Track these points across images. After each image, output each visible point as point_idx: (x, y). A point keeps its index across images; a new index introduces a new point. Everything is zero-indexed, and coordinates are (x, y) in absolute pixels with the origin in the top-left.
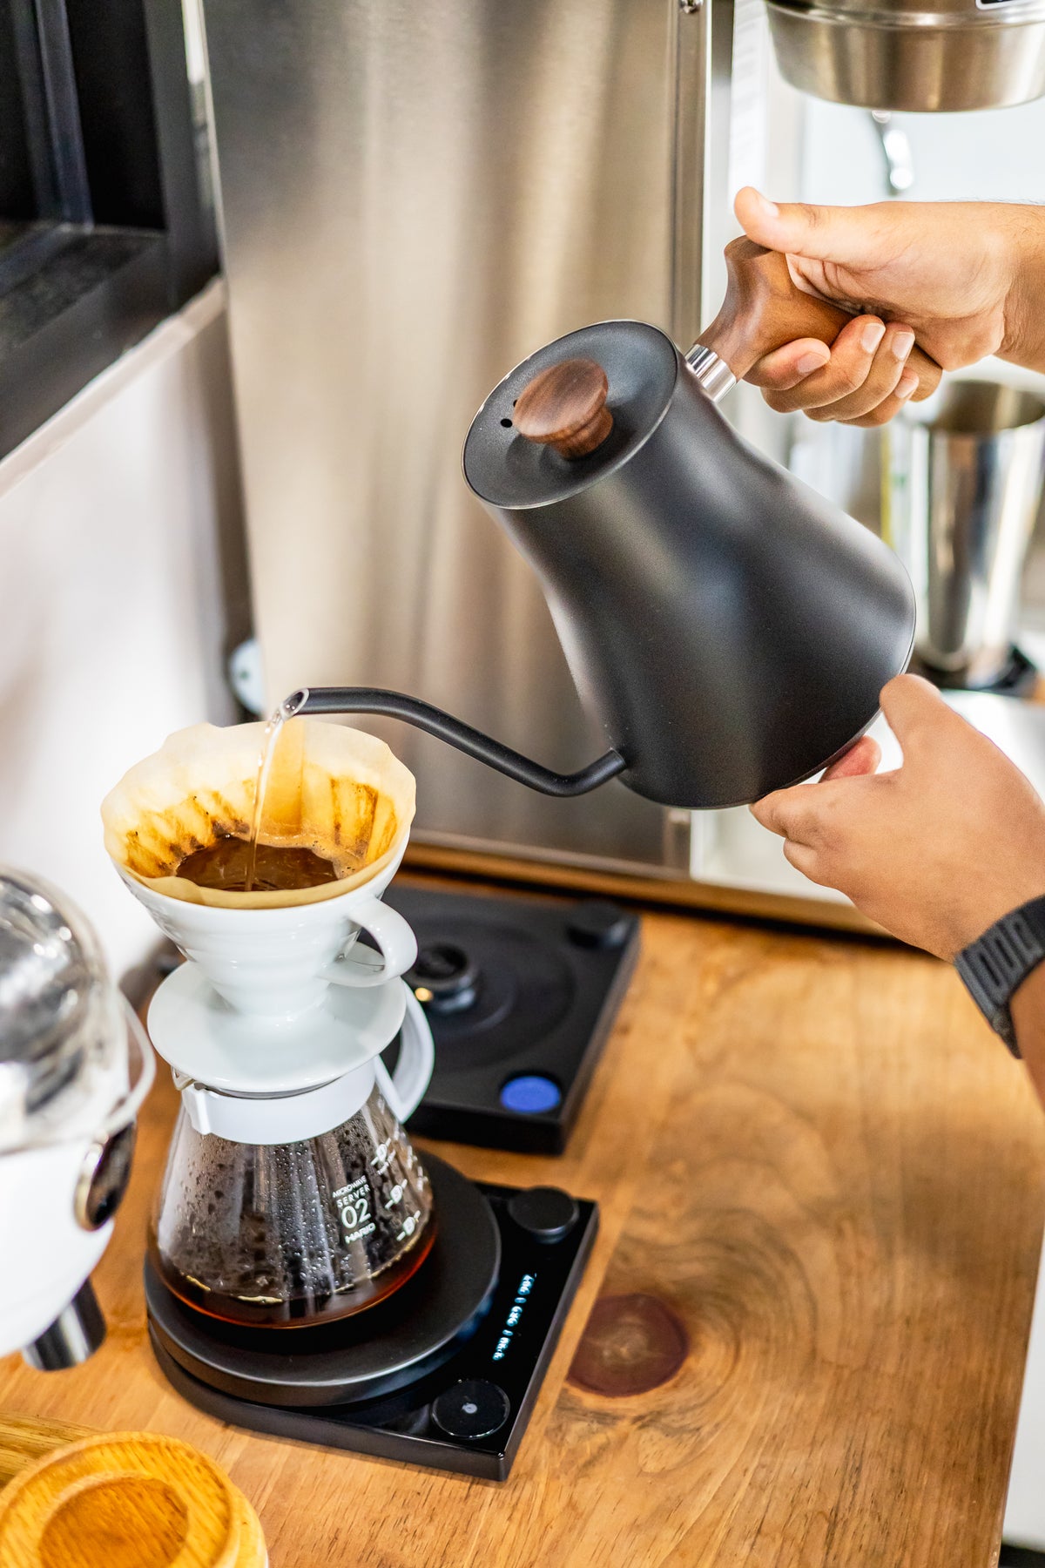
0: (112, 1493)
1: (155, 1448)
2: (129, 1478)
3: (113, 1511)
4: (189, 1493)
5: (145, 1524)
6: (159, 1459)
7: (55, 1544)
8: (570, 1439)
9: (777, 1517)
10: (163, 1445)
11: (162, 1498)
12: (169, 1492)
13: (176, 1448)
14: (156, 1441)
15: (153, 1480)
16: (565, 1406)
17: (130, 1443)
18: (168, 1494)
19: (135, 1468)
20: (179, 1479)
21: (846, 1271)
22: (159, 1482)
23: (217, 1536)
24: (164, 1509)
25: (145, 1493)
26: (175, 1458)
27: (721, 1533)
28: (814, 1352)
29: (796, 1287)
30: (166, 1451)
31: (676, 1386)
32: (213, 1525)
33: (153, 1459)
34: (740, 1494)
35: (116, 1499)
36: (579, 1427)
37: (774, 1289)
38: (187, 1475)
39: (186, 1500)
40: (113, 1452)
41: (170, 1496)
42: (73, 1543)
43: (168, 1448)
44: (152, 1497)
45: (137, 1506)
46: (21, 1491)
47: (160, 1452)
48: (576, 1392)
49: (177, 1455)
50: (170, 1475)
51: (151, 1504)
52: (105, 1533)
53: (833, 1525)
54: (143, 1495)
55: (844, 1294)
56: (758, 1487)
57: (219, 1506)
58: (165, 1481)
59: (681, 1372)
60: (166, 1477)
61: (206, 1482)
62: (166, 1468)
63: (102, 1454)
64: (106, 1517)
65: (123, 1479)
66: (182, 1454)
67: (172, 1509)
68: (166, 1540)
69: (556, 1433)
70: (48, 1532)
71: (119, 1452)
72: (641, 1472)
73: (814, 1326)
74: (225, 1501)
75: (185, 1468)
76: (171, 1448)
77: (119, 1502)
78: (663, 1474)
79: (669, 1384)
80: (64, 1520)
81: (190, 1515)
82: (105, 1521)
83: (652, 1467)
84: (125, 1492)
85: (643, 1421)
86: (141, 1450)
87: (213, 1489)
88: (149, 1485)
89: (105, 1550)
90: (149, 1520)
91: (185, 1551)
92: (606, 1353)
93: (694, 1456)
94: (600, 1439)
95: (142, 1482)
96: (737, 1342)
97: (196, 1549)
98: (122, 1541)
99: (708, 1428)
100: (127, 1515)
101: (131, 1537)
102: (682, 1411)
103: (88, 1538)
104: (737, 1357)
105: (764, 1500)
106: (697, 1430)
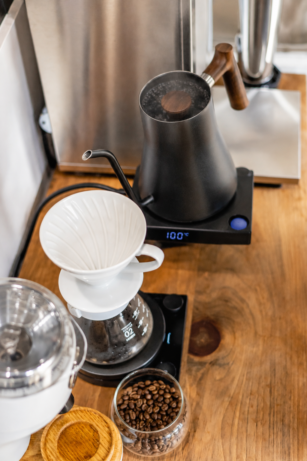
0: (75, 427)
1: (84, 412)
2: (79, 422)
3: (76, 433)
4: (97, 426)
5: (86, 437)
6: (86, 415)
7: (62, 447)
8: (193, 372)
9: (255, 389)
10: (86, 410)
11: (90, 428)
13: (91, 411)
14: (84, 409)
15: (86, 422)
16: (190, 362)
17: (77, 410)
18: (91, 426)
19: (80, 419)
20: (94, 422)
21: (260, 304)
22: (88, 423)
23: (109, 440)
24: (91, 431)
25: (84, 426)
26: (91, 415)
27: (241, 397)
28: (256, 333)
29: (247, 311)
30: (88, 412)
31: (220, 351)
35: (76, 429)
36: (194, 368)
37: (240, 312)
38: (96, 420)
39: (97, 428)
40: (72, 414)
41: (92, 427)
42: (66, 445)
43: (88, 411)
44: (87, 428)
45: (83, 431)
46: (48, 431)
47: (86, 413)
48: (192, 357)
49: (91, 413)
51: (86, 430)
52: (75, 441)
53: (271, 388)
55: (261, 312)
56: (248, 379)
57: (107, 429)
58: (90, 423)
59: (220, 345)
60: (90, 421)
62: (89, 419)
63: (69, 415)
65: (77, 422)
67: (93, 431)
68: (93, 441)
69: (189, 371)
70: (58, 443)
71: (74, 414)
72: (215, 380)
73: (255, 324)
74: (108, 427)
75: (94, 417)
78: (221, 380)
79: (217, 350)
80: (62, 438)
81: (99, 433)
82: (74, 437)
83: (218, 378)
84: (78, 426)
85: (213, 363)
86: (79, 412)
87: (104, 424)
88: (86, 424)
89: (77, 447)
90: (87, 435)
91: (100, 446)
92: (198, 342)
93: (229, 373)
94: (202, 371)
95: (83, 423)
96: (234, 333)
97: (103, 444)
98: (81, 443)
99: (231, 363)
100: (81, 434)
101: (83, 442)
102: (223, 358)
103: (71, 443)
104: (235, 338)
105: (251, 384)
106: (228, 364)
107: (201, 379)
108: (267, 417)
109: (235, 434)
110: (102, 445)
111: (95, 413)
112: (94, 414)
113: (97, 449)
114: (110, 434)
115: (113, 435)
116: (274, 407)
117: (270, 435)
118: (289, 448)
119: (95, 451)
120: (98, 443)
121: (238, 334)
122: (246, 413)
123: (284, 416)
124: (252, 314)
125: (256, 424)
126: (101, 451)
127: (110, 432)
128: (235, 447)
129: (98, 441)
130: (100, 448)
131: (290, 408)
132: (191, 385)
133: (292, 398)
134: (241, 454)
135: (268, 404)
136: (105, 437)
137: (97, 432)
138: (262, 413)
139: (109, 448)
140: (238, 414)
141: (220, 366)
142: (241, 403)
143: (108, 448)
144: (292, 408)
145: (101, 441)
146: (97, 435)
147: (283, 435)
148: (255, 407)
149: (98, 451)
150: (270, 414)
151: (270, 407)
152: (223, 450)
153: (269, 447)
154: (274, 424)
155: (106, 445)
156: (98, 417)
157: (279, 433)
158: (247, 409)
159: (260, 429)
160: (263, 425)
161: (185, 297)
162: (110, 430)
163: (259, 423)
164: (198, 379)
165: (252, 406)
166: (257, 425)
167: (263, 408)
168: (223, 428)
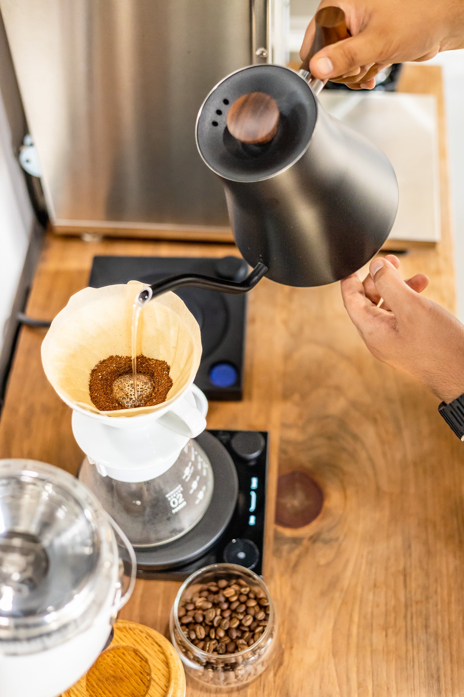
0: (111, 655)
1: (124, 630)
2: (116, 646)
3: (113, 664)
4: (146, 651)
5: (129, 668)
6: (128, 636)
7: (93, 686)
8: (284, 554)
10: (127, 628)
11: (133, 654)
12: (137, 651)
13: (134, 629)
14: (124, 626)
15: (128, 646)
16: (277, 538)
18: (136, 652)
19: (118, 642)
20: (140, 645)
21: (383, 442)
22: (131, 647)
23: (165, 673)
24: (136, 660)
25: (126, 653)
26: (135, 634)
27: (359, 590)
28: (378, 489)
29: (363, 455)
31: (323, 518)
32: (161, 666)
33: (125, 636)
34: (363, 568)
35: (113, 658)
36: (286, 548)
37: (353, 456)
38: (143, 642)
39: (146, 655)
41: (137, 653)
42: (100, 684)
43: (130, 629)
44: (129, 655)
45: (124, 661)
47: (127, 631)
48: (281, 529)
49: (135, 632)
50: (135, 643)
51: (129, 658)
52: (114, 677)
53: (405, 576)
54: (125, 654)
55: (384, 454)
56: (370, 563)
57: (162, 656)
58: (133, 646)
59: (323, 510)
60: (133, 644)
61: (152, 644)
62: (132, 640)
64: (112, 669)
65: (114, 647)
66: (137, 631)
67: (140, 660)
68: (141, 675)
69: (277, 552)
70: (88, 680)
72: (318, 566)
73: (376, 474)
74: (163, 653)
75: (140, 638)
76: (132, 629)
77: (115, 659)
78: (328, 564)
79: (320, 516)
80: (94, 673)
81: (150, 662)
82: (112, 670)
83: (323, 562)
84: (116, 653)
85: (314, 539)
87: (156, 648)
89: (116, 685)
90: (131, 666)
91: (153, 683)
92: (289, 505)
93: (339, 553)
94: (297, 552)
95: (123, 647)
96: (344, 489)
97: (157, 680)
98: (121, 679)
99: (341, 538)
100: (120, 665)
101: (125, 677)
102: (330, 530)
103: (107, 680)
104: (346, 497)
105: (374, 570)
106: (337, 539)
107: (296, 565)
108: (401, 622)
109: (353, 650)
110: (154, 681)
111: (142, 632)
112: (140, 633)
113: (148, 687)
114: (167, 664)
115: (172, 665)
116: (411, 606)
117: (407, 651)
118: (438, 669)
119: (145, 691)
120: (148, 678)
121: (350, 491)
122: (369, 616)
123: (427, 619)
124: (370, 459)
125: (384, 633)
126: (155, 691)
127: (166, 661)
128: (355, 669)
129: (149, 674)
130: (153, 686)
131: (436, 605)
132: (282, 575)
133: (439, 589)
134: (364, 680)
135: (403, 599)
136: (159, 669)
137: (146, 661)
138: (393, 615)
139: (166, 686)
140: (356, 618)
141: (326, 542)
142: (361, 601)
143: (164, 686)
144: (439, 606)
145: (153, 675)
146: (147, 666)
147: (428, 650)
148: (382, 608)
149: (150, 692)
150: (405, 617)
151: (406, 606)
152: (337, 675)
153: (407, 668)
154: (412, 633)
155: (162, 682)
156: (146, 637)
157: (421, 646)
158: (369, 610)
159: (392, 641)
160: (396, 634)
161: (265, 435)
162: (166, 657)
163: (390, 631)
164: (292, 564)
165: (378, 606)
166: (386, 635)
167: (394, 608)
168: (334, 642)
